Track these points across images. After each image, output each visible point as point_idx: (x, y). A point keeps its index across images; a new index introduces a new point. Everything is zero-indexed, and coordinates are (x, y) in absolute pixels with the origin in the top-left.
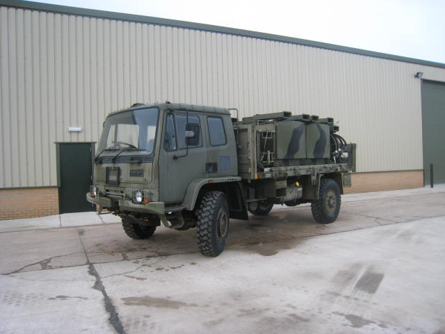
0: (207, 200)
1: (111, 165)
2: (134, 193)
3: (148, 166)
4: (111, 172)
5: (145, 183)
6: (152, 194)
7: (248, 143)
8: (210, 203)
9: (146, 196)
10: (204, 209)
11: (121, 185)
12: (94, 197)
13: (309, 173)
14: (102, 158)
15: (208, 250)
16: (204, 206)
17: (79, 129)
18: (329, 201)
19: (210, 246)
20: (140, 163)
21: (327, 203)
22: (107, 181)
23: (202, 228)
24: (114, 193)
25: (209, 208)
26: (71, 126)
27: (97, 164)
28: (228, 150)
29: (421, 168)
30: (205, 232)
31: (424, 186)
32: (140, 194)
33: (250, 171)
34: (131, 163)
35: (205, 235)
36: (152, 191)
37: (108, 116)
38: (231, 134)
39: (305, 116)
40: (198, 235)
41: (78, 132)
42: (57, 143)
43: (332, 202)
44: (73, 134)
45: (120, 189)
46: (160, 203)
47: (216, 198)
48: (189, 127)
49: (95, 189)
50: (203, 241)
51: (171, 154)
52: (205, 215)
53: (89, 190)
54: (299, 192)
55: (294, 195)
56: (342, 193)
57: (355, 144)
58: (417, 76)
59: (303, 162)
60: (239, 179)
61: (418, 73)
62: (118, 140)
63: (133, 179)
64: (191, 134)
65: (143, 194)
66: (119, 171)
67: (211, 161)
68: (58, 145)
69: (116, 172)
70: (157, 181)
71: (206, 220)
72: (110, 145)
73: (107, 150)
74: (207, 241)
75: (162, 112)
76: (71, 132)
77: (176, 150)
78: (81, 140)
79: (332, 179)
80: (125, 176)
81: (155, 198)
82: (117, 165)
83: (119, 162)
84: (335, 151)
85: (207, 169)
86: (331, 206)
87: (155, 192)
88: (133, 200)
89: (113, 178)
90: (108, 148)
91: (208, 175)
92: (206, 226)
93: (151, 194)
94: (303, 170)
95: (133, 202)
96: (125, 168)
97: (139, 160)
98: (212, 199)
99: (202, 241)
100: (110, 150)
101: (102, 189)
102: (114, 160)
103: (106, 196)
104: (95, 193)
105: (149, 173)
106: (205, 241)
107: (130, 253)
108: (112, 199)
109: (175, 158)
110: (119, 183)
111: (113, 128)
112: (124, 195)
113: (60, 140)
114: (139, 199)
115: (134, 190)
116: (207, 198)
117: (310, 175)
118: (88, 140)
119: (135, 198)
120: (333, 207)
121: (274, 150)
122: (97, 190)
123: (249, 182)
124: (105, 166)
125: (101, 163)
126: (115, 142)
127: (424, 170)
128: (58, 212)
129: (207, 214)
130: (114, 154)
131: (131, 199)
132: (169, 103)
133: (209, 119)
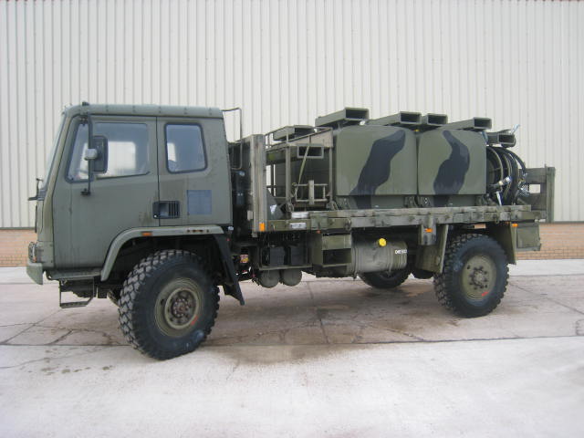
6: (39, 251)
18: (472, 276)
21: (467, 279)
28: (207, 180)
38: (218, 152)
39: (409, 116)
43: (480, 277)
51: (79, 187)
54: (394, 256)
55: (384, 261)
56: (513, 262)
57: (554, 170)
67: (165, 199)
70: (49, 230)
75: (66, 121)
81: (46, 256)
84: (497, 181)
85: (156, 212)
86: (478, 286)
87: (48, 247)
91: (157, 222)
94: (398, 217)
109: (86, 193)
117: (418, 227)
120: (483, 287)
121: (329, 180)
123: (254, 236)
132: (87, 105)
133: (169, 127)
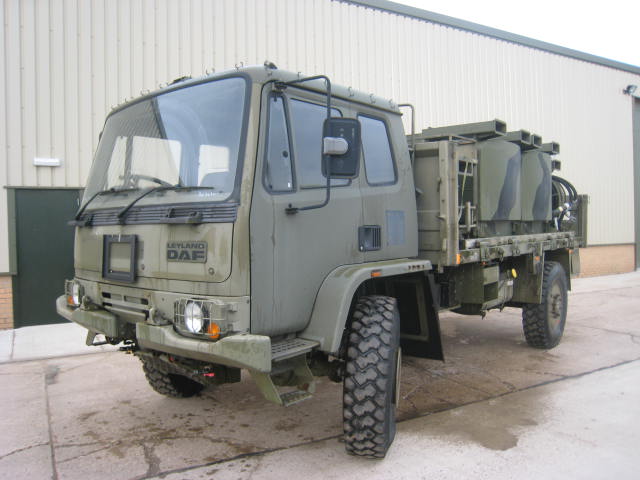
0: (365, 320)
1: (115, 230)
2: (180, 307)
3: (219, 234)
4: (115, 249)
5: (211, 279)
6: (231, 312)
7: (440, 183)
8: (376, 329)
9: (215, 318)
10: (364, 347)
11: (142, 284)
12: (73, 308)
13: (530, 251)
14: (93, 213)
15: (371, 449)
16: (362, 338)
17: (55, 161)
18: (554, 305)
19: (377, 440)
20: (195, 225)
21: (550, 308)
22: (106, 271)
23: (360, 395)
24: (123, 303)
25: (375, 343)
26: (37, 156)
27: (81, 227)
28: (400, 197)
29: (632, 240)
30: (369, 407)
31: (635, 270)
32: (197, 310)
33: (444, 247)
34: (171, 225)
35: (366, 414)
36: (234, 304)
37: (112, 114)
38: (405, 162)
39: (525, 135)
40: (348, 414)
41: (53, 167)
42: (9, 188)
43: (557, 305)
44: (42, 170)
45: (139, 294)
46: (258, 338)
47: (387, 314)
48: (331, 128)
49: (76, 289)
50: (361, 430)
51: (283, 201)
52: (366, 361)
53: (61, 291)
54: (509, 287)
57: (586, 197)
58: (627, 91)
59: (516, 227)
60: (426, 264)
61: (629, 87)
62: (135, 170)
63: (176, 267)
64: (340, 145)
65: (205, 312)
66: (136, 245)
67: (369, 223)
68: (13, 192)
69: (128, 249)
70: (245, 274)
71: (371, 374)
72: (114, 181)
73: (104, 193)
74: (371, 428)
75: (256, 88)
76: (38, 167)
77: (294, 190)
78: (60, 183)
79: (558, 261)
80: (153, 259)
81: (240, 322)
82: (132, 231)
83: (137, 222)
84: (557, 207)
85: (360, 243)
86: (556, 315)
87: (240, 306)
88: (176, 324)
89: (121, 263)
90: (109, 188)
91: (362, 256)
92: (370, 391)
93: (229, 311)
94: (522, 243)
95: (175, 329)
96: (153, 237)
97: (195, 217)
98: (378, 318)
99: (357, 429)
100: (113, 192)
101: (94, 291)
102: (124, 217)
103: (102, 308)
104: (76, 299)
105: (223, 254)
106: (366, 427)
107: (163, 445)
108: (117, 316)
109: (291, 211)
110: (136, 277)
111: (121, 143)
112: (151, 310)
113: (17, 183)
114: (194, 325)
115: (180, 297)
116: (365, 314)
117: (532, 254)
118: (73, 184)
119: (183, 321)
120: (558, 315)
121: (476, 202)
122: (81, 292)
123: (441, 271)
124: (99, 231)
125: (90, 225)
126: (127, 175)
127: (635, 245)
128: (12, 325)
129: (372, 358)
130: (123, 203)
131: (170, 323)
132: (272, 66)
